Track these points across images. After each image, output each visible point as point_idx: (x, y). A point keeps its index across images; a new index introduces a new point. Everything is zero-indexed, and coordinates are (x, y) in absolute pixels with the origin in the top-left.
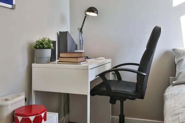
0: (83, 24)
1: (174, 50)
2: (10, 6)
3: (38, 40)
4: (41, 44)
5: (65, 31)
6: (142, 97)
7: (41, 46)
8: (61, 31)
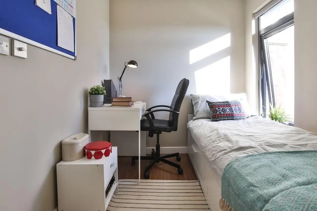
0: (123, 74)
1: (191, 95)
2: (73, 58)
3: (92, 87)
4: (96, 90)
5: (109, 79)
6: (176, 130)
7: (96, 92)
8: (106, 79)
